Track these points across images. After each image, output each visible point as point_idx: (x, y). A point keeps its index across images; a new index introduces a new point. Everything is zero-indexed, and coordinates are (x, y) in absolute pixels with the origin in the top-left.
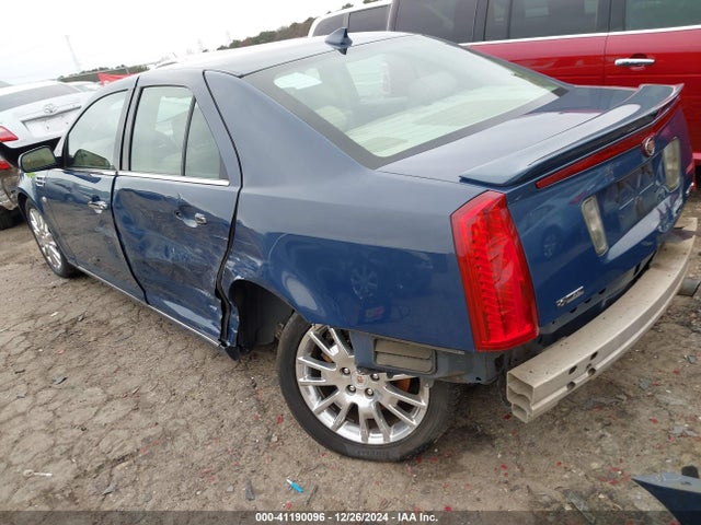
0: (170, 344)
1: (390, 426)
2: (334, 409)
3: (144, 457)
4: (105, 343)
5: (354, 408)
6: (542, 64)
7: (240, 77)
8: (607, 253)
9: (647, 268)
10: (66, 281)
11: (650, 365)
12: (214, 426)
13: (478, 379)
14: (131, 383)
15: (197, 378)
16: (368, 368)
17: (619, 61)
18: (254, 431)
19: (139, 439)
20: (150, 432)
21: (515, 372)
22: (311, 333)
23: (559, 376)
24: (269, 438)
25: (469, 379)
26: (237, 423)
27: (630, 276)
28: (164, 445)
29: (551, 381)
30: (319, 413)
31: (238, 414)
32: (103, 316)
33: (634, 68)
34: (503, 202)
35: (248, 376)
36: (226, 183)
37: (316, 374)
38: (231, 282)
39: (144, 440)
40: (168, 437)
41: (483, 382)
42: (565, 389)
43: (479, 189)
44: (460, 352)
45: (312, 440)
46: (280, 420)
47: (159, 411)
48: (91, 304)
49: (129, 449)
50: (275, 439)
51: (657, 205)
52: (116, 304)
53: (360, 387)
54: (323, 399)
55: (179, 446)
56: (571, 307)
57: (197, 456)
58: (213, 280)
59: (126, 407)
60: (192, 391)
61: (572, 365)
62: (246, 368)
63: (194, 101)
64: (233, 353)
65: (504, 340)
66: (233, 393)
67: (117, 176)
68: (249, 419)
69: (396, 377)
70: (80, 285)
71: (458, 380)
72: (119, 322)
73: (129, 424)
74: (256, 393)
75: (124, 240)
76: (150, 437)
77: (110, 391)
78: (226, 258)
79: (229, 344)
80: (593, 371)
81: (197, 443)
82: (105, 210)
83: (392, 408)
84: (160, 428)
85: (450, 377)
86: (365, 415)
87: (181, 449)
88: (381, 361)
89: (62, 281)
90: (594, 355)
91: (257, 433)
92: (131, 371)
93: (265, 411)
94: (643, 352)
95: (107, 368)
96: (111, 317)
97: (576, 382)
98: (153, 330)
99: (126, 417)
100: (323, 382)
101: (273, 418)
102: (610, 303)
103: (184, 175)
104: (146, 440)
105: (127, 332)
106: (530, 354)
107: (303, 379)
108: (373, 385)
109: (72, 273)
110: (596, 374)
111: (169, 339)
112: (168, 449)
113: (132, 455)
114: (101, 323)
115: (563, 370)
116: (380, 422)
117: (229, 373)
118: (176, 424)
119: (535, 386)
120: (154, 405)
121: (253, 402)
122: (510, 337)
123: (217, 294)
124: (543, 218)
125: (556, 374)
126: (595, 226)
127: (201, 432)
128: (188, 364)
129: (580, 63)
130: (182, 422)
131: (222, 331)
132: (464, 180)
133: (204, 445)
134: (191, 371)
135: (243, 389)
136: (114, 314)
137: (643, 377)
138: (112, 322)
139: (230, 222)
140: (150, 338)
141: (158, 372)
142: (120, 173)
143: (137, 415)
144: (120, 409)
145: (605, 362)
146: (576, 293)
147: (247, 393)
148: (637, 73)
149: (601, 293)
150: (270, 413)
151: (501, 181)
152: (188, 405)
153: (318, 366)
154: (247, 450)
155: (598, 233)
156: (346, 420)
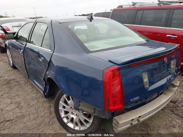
0: (33, 91)
1: (82, 125)
2: (67, 118)
3: (15, 121)
4: (16, 87)
5: (72, 119)
6: (150, 33)
7: (60, 23)
8: (148, 88)
9: (161, 94)
10: (13, 69)
11: (159, 121)
12: (36, 116)
13: (106, 117)
14: (18, 100)
15: (36, 101)
16: (76, 109)
17: (168, 36)
18: (46, 119)
19: (15, 116)
20: (18, 114)
21: (116, 118)
22: (64, 96)
23: (128, 121)
24: (49, 122)
25: (104, 117)
26: (43, 116)
27: (156, 95)
28: (21, 119)
29: (125, 122)
30: (63, 118)
31: (44, 114)
32: (18, 80)
33: (171, 38)
34: (118, 69)
35: (50, 104)
36: (50, 50)
37: (64, 107)
38: (47, 77)
39: (16, 116)
40: (23, 117)
41: (107, 118)
42: (129, 125)
43: (113, 64)
44: (100, 109)
45: (60, 126)
46: (54, 118)
47: (23, 109)
48: (17, 76)
49: (12, 118)
50: (51, 123)
51: (166, 77)
52: (23, 77)
53: (75, 113)
54: (65, 115)
55: (25, 120)
56: (136, 102)
57: (29, 124)
58: (43, 76)
59: (15, 106)
60: (34, 105)
61: (132, 119)
62: (50, 101)
63: (47, 28)
64: (46, 97)
65: (113, 108)
66: (44, 107)
67: (26, 44)
68: (46, 116)
69: (85, 112)
70: (16, 71)
71: (100, 117)
72: (22, 82)
73: (14, 111)
74: (50, 109)
75: (25, 61)
76: (18, 116)
77: (12, 101)
78: (47, 71)
79: (45, 94)
80: (139, 121)
81: (30, 120)
82: (22, 52)
83: (82, 121)
84: (21, 114)
85: (98, 116)
86: (75, 121)
87: (25, 121)
88: (80, 108)
89: (12, 69)
90: (140, 117)
91: (47, 120)
92: (20, 96)
93: (51, 114)
94: (158, 117)
95: (14, 95)
96: (20, 81)
97: (133, 123)
98: (30, 86)
99: (14, 109)
100: (65, 110)
101: (52, 117)
102: (149, 102)
103: (41, 46)
104: (17, 117)
105: (23, 85)
106: (122, 113)
107: (61, 108)
108: (78, 113)
109: (14, 67)
110: (140, 122)
111: (33, 89)
112: (22, 120)
113: (12, 120)
114: (17, 82)
115: (130, 119)
116: (79, 124)
117: (45, 102)
118: (26, 113)
119: (120, 123)
120: (22, 107)
121: (49, 111)
122: (115, 108)
123: (44, 80)
124: (136, 73)
125: (127, 121)
126: (146, 80)
127: (32, 117)
128: (35, 97)
129: (159, 35)
130: (28, 113)
131: (44, 90)
132: (110, 61)
133: (31, 121)
134: (35, 99)
135: (47, 107)
136: (21, 80)
137: (156, 124)
138: (20, 82)
139: (49, 61)
140: (28, 88)
141: (27, 98)
142: (27, 43)
143: (17, 109)
144: (13, 106)
145: (143, 119)
146: (137, 98)
147: (48, 108)
148: (172, 39)
149: (146, 99)
150: (52, 115)
151: (119, 63)
152: (31, 109)
153: (65, 105)
154: (43, 125)
155: (146, 82)
156: (70, 121)
